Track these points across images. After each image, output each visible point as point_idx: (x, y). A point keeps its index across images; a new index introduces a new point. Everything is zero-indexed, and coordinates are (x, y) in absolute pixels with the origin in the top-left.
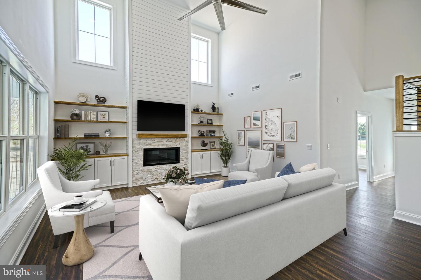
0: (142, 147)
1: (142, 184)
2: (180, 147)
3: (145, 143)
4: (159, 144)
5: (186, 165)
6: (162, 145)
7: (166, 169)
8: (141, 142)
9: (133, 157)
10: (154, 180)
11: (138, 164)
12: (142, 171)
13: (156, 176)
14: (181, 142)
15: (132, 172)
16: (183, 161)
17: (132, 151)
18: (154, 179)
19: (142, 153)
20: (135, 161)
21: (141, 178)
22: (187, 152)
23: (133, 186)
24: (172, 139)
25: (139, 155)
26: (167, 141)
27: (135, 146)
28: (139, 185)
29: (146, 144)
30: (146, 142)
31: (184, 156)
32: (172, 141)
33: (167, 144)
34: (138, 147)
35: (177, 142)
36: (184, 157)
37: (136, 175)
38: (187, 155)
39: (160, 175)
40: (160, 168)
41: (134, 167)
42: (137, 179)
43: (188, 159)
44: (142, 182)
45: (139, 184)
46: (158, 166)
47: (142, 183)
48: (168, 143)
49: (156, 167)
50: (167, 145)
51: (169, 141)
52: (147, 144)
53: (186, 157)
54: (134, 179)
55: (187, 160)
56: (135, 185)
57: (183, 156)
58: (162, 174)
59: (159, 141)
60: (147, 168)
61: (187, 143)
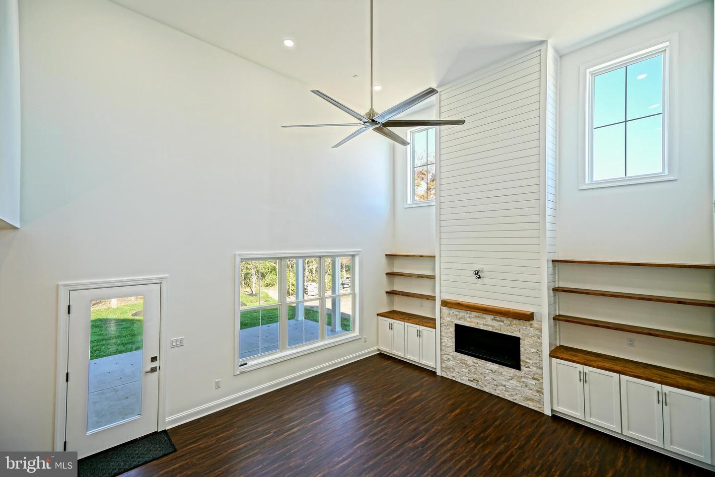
0: (453, 320)
1: (454, 379)
2: (520, 337)
3: (456, 315)
4: (479, 321)
5: (538, 380)
6: (484, 325)
7: (492, 371)
8: (451, 312)
9: (442, 333)
10: (471, 381)
11: (449, 346)
12: (454, 358)
13: (475, 376)
14: (524, 327)
15: (441, 355)
16: (529, 369)
17: (441, 324)
18: (472, 379)
19: (453, 329)
20: (445, 339)
21: (453, 369)
22: (539, 353)
23: (443, 375)
24: (503, 319)
25: (449, 331)
26: (492, 320)
27: (444, 316)
28: (450, 378)
29: (458, 317)
30: (458, 313)
31: (531, 358)
32: (503, 322)
33: (492, 324)
34: (449, 319)
35: (514, 326)
36: (531, 362)
37: (446, 361)
38: (539, 359)
39: (482, 377)
40: (482, 364)
41: (443, 348)
42: (447, 368)
43: (542, 369)
44: (454, 375)
45: (449, 376)
46: (478, 359)
47: (454, 377)
48: (496, 324)
49: (474, 359)
50: (493, 326)
51: (496, 320)
52: (460, 318)
53: (536, 363)
54: (444, 365)
55: (539, 371)
56: (444, 375)
57: (529, 359)
58: (485, 377)
59: (479, 317)
60: (460, 356)
61: (539, 333)
